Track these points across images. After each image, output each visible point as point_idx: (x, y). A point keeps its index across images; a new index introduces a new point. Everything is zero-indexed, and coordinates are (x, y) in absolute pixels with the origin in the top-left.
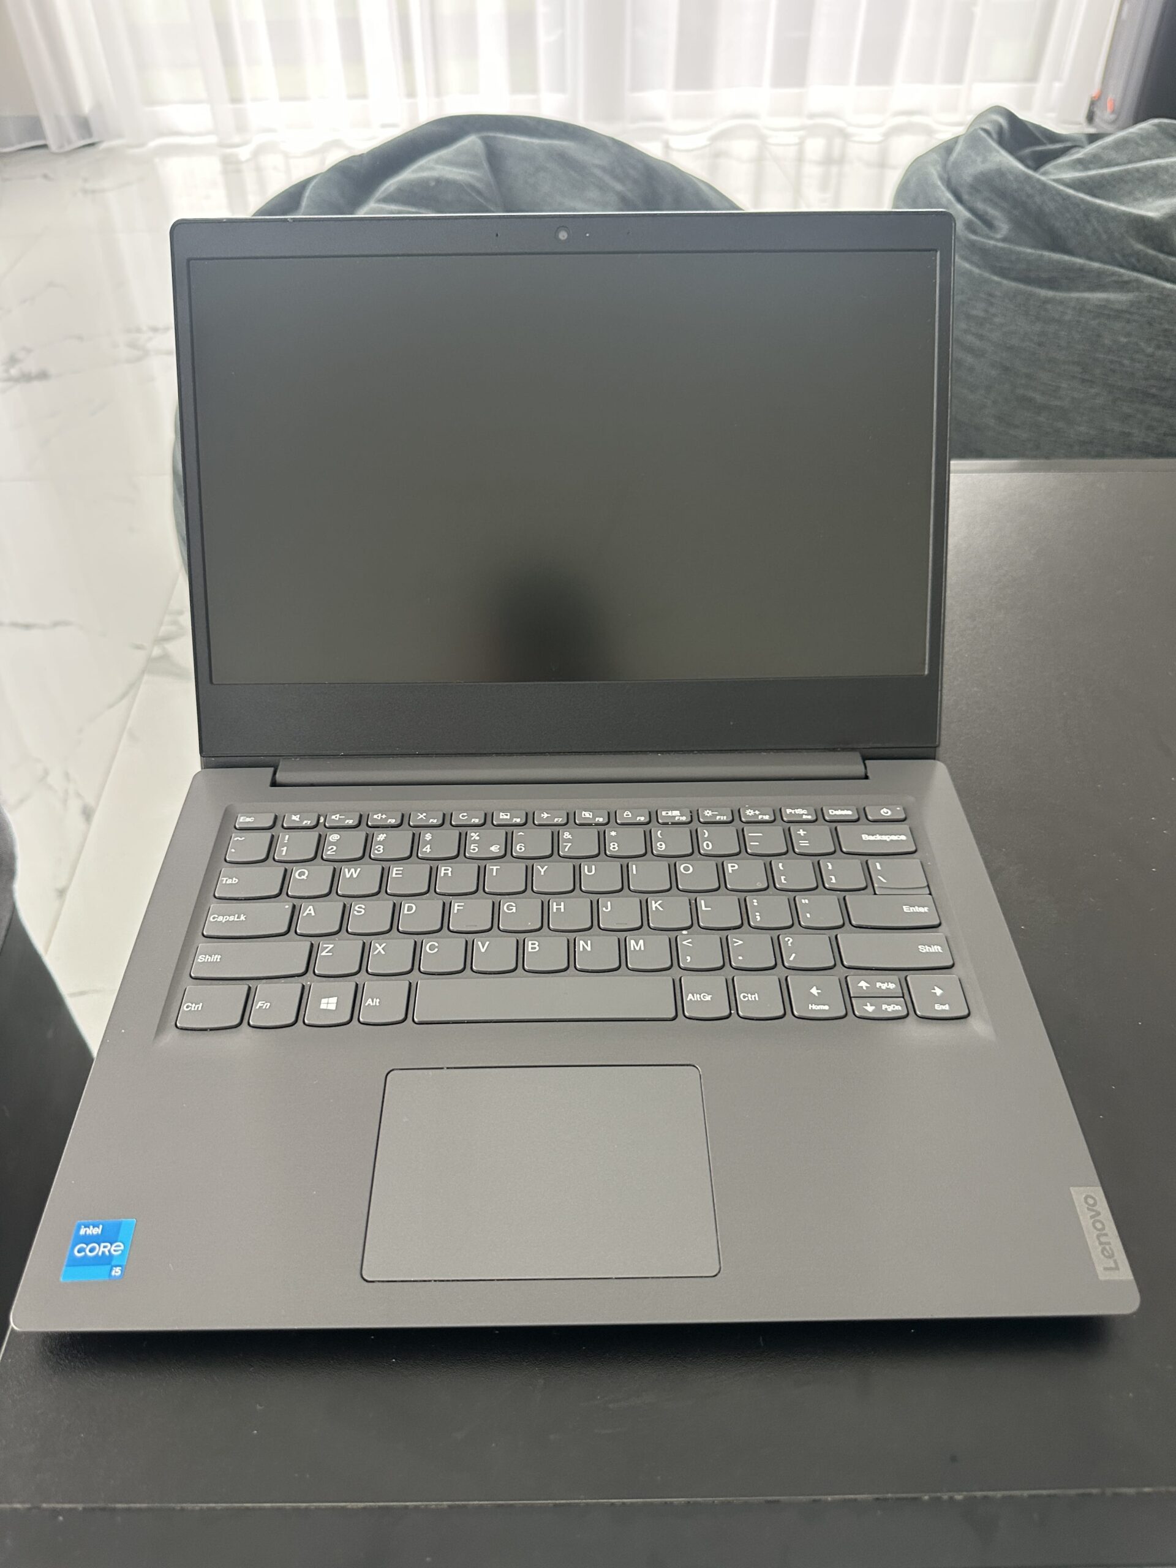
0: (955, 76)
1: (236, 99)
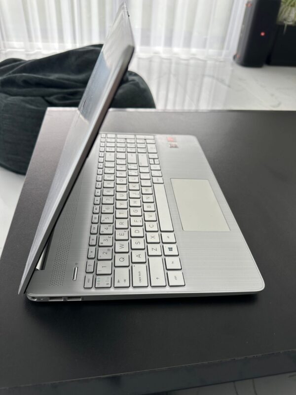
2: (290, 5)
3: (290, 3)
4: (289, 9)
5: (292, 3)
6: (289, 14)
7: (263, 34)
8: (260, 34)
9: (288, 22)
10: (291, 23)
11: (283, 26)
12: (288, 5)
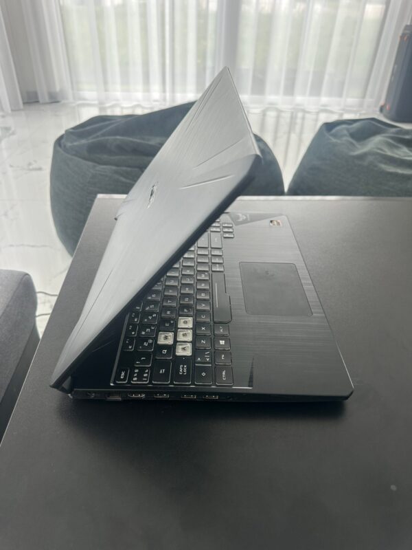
0: (340, 95)
1: (106, 90)
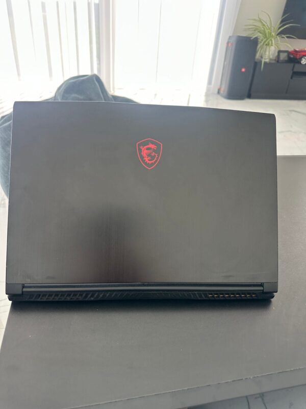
2: (265, 44)
3: (265, 42)
4: (265, 46)
5: (267, 43)
6: (265, 52)
7: (243, 70)
8: (241, 70)
9: (265, 59)
10: (267, 60)
11: (261, 62)
12: (263, 44)
